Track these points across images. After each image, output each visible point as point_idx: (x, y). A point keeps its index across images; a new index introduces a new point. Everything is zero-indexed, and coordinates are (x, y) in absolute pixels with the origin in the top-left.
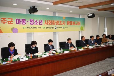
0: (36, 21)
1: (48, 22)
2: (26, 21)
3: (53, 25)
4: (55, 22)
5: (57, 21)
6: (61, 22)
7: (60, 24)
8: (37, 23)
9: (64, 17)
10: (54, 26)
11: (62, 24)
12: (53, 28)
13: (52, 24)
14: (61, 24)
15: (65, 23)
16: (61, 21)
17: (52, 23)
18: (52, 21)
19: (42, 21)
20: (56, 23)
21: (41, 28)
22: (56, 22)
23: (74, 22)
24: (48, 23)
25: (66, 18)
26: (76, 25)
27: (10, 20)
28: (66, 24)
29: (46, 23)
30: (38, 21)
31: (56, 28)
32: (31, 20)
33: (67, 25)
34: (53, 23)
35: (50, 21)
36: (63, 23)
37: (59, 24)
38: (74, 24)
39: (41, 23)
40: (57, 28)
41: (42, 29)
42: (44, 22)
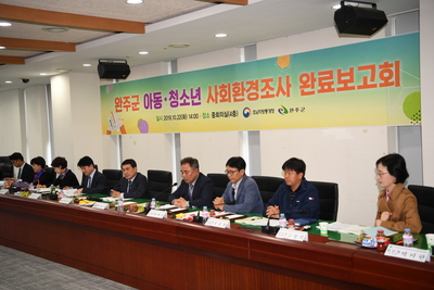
0: (184, 95)
1: (217, 94)
2: (163, 99)
3: (236, 100)
4: (243, 89)
5: (251, 83)
6: (267, 86)
7: (264, 93)
8: (187, 101)
9: (284, 58)
10: (239, 107)
11: (274, 92)
12: (234, 114)
13: (232, 98)
14: (271, 93)
15: (289, 86)
16: (267, 81)
17: (232, 93)
18: (232, 87)
19: (198, 90)
20: (246, 94)
21: (196, 116)
22: (247, 87)
23: (351, 74)
24: (219, 98)
25: (295, 57)
26: (366, 86)
27: (135, 100)
28: (295, 90)
29: (210, 96)
30: (189, 94)
31: (247, 115)
32: (172, 93)
33: (303, 93)
34: (236, 94)
35: (223, 87)
36: (280, 88)
37: (260, 93)
38: (346, 82)
39: (196, 100)
40: (252, 116)
41: (201, 119)
42: (204, 95)
